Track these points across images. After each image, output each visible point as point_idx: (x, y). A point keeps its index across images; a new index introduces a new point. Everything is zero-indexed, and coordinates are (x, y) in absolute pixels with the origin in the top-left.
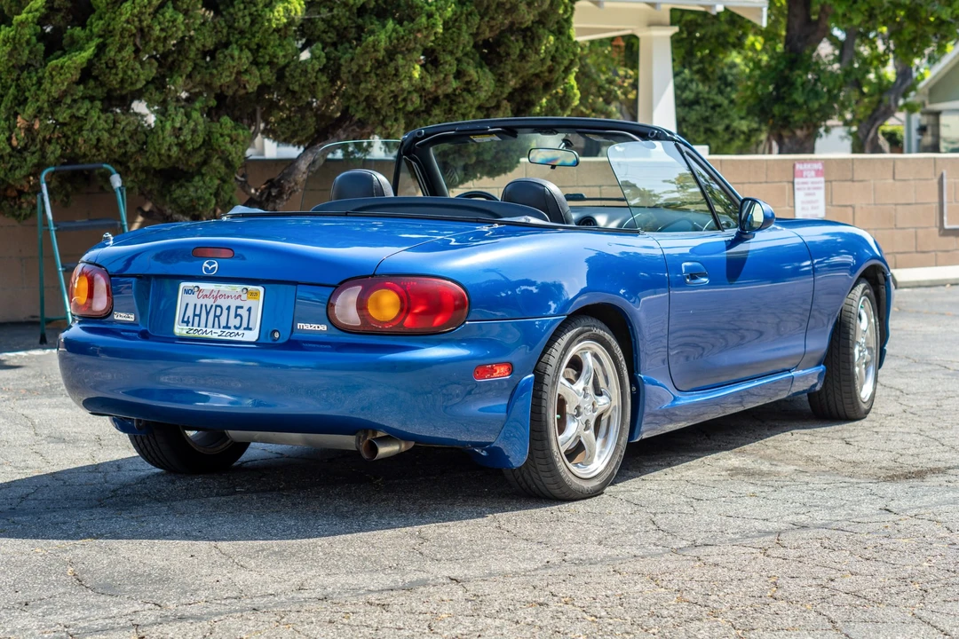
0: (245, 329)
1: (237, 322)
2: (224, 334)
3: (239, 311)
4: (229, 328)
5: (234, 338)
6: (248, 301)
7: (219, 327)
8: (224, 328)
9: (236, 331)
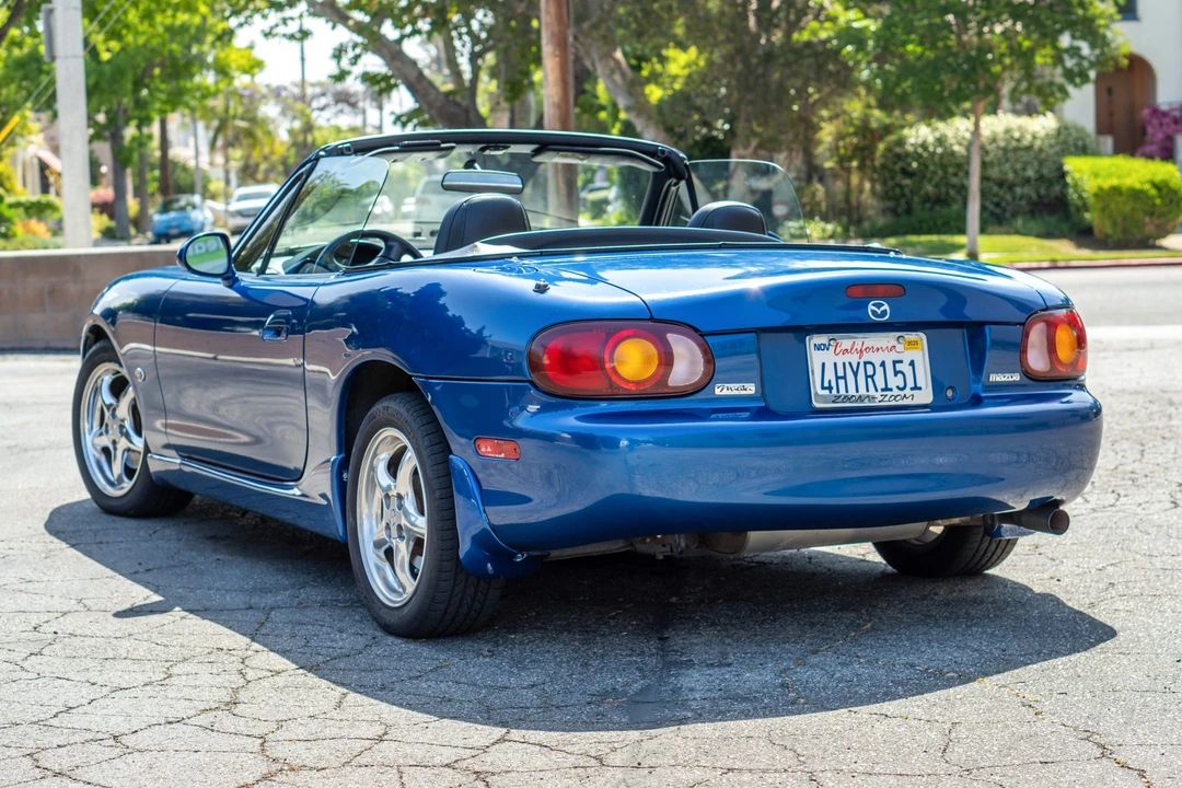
0: (912, 389)
1: (899, 381)
2: (887, 399)
3: (899, 367)
4: (891, 390)
5: (901, 403)
6: (907, 352)
7: (877, 390)
8: (883, 390)
9: (902, 393)
